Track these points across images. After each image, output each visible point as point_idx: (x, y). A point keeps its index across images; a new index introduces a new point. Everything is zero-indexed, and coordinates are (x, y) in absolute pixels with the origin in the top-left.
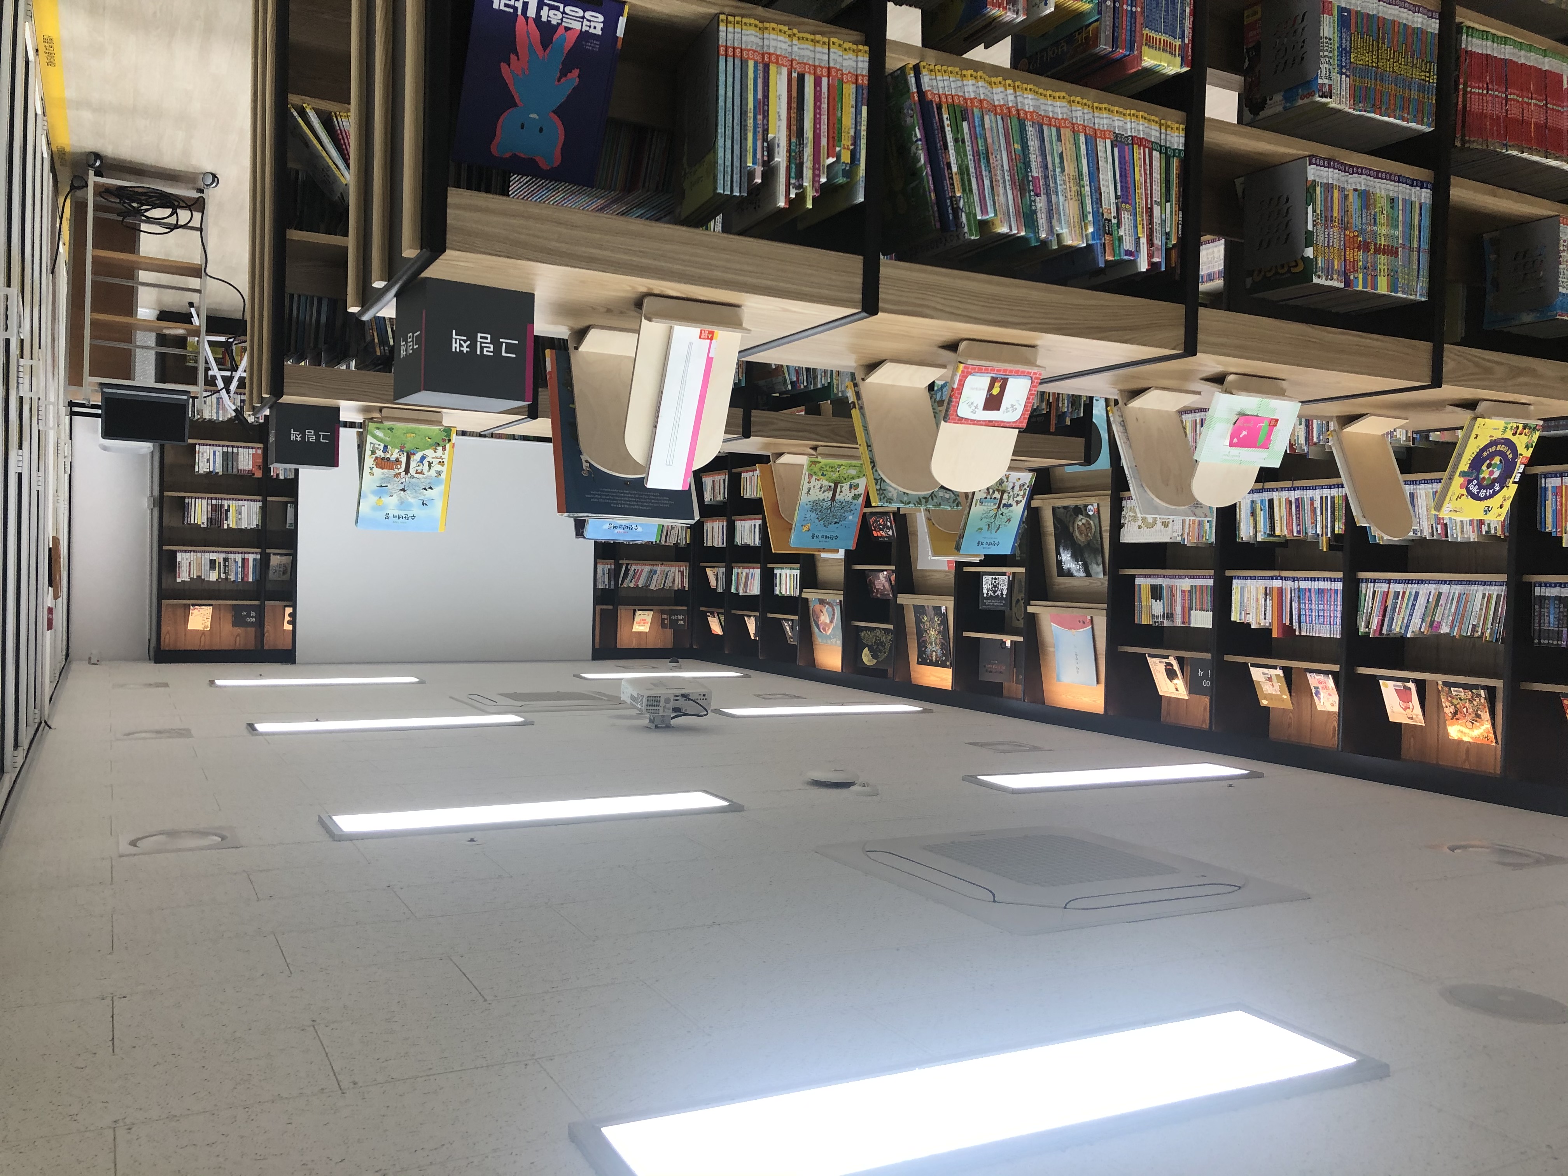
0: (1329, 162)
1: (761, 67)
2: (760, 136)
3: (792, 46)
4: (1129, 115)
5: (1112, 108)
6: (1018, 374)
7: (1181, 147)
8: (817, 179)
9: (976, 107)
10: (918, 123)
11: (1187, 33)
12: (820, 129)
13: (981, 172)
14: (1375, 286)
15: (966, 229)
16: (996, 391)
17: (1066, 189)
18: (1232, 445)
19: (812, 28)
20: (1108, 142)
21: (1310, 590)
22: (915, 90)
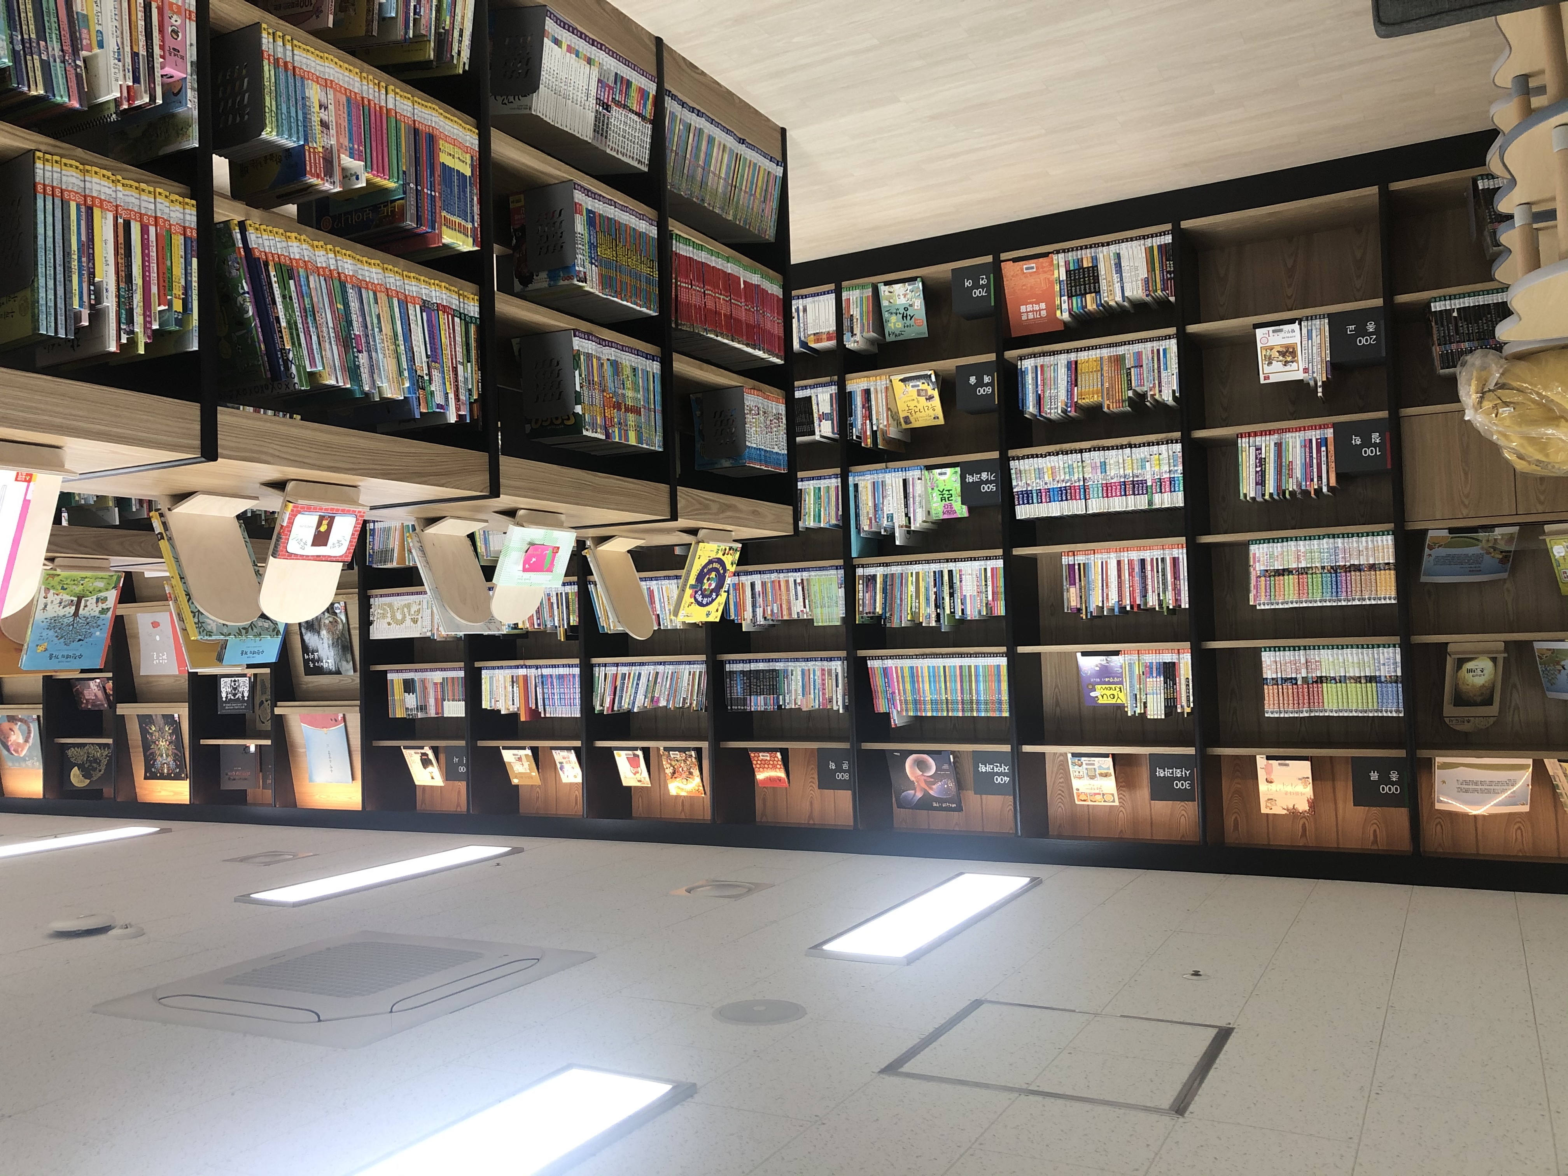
0: (588, 336)
1: (83, 209)
2: (85, 278)
3: (116, 192)
4: (434, 284)
5: (419, 277)
6: (344, 512)
7: (477, 316)
8: (148, 325)
9: (302, 267)
10: (245, 275)
11: (476, 218)
12: (150, 276)
13: (308, 328)
14: (627, 439)
15: (296, 380)
16: (323, 528)
17: (384, 347)
18: (525, 570)
19: (135, 176)
20: (418, 307)
21: (551, 676)
22: (241, 245)
